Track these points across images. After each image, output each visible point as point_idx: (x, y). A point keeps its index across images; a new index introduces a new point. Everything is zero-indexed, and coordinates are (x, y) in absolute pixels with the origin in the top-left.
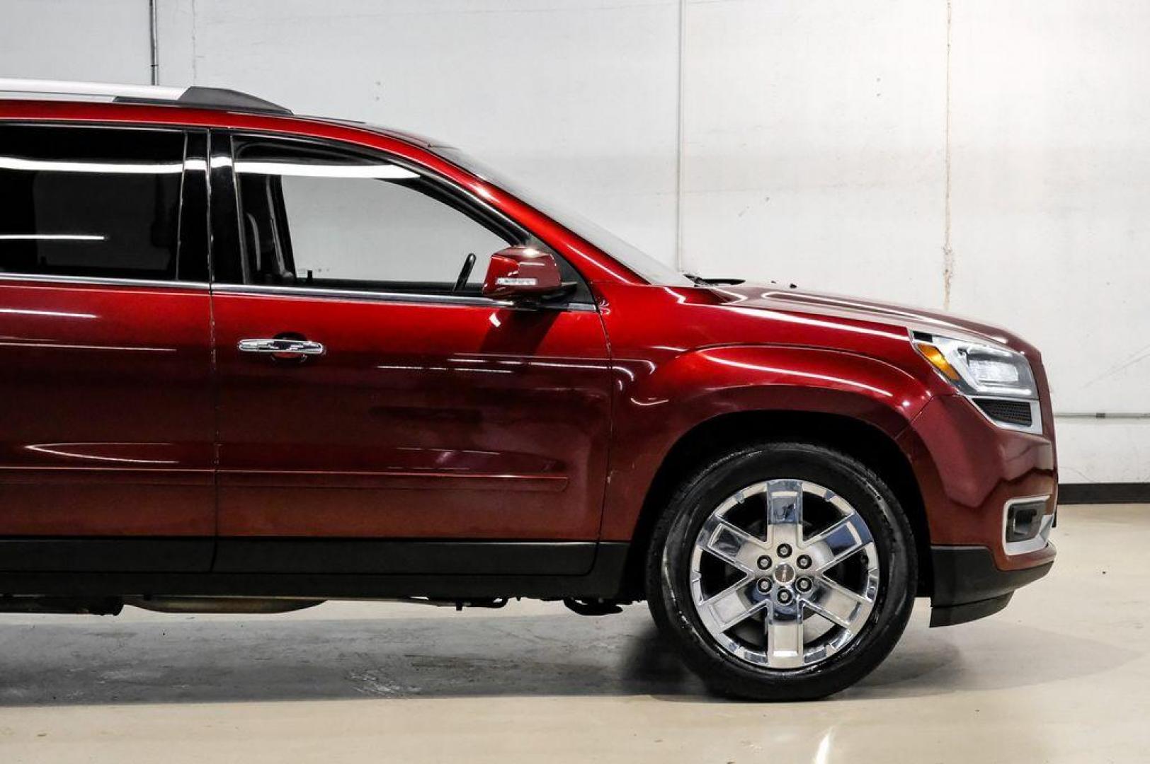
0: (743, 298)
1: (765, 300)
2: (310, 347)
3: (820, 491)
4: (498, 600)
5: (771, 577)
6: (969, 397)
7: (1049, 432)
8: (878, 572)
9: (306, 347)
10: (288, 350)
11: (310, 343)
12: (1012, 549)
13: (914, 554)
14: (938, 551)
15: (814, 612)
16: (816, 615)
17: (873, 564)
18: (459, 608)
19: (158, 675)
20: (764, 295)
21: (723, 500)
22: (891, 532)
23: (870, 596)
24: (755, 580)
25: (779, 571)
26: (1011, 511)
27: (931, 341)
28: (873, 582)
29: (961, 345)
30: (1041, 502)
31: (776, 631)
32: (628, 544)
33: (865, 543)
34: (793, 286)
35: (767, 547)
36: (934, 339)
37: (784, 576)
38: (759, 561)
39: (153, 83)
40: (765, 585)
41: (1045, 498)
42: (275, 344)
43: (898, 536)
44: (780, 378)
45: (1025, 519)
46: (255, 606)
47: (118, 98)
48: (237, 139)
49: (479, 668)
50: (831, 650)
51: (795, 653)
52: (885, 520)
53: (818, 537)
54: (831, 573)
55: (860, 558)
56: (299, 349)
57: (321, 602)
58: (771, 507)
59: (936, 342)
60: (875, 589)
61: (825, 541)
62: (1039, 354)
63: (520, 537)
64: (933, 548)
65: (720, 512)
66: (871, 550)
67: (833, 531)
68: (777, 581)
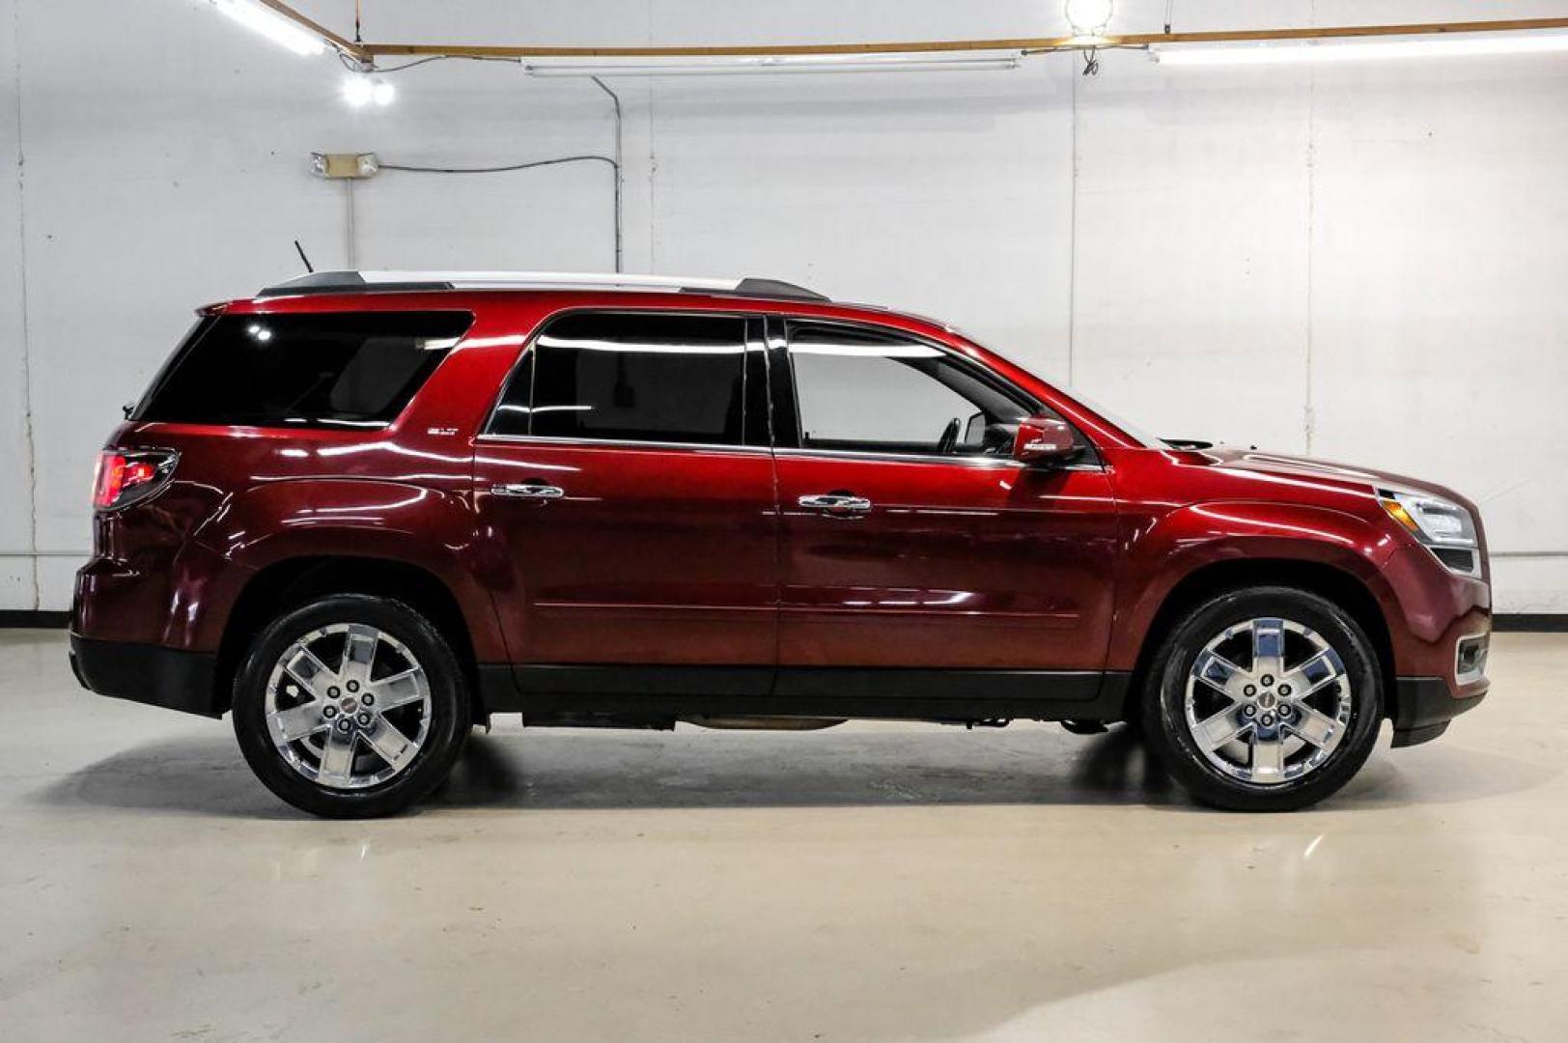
0: (1221, 461)
1: (1246, 461)
2: (855, 502)
3: (1299, 629)
4: (1002, 721)
5: (1255, 703)
6: (1428, 547)
7: (1486, 576)
8: (1350, 700)
9: (851, 503)
10: (837, 505)
11: (853, 499)
12: (1461, 680)
13: (1381, 683)
14: (1404, 682)
15: (1290, 734)
16: (1292, 736)
17: (1345, 693)
18: (969, 727)
19: (706, 782)
20: (1246, 457)
21: (1215, 635)
22: (1362, 665)
23: (1342, 719)
24: (1242, 706)
25: (1262, 698)
26: (1462, 645)
27: (1393, 498)
28: (1344, 708)
29: (1417, 500)
30: (1479, 638)
31: (1260, 749)
32: (1130, 674)
33: (1339, 674)
34: (1253, 448)
35: (1253, 676)
36: (1396, 496)
37: (1267, 702)
38: (1245, 690)
39: (618, 271)
40: (1250, 710)
41: (1482, 634)
42: (820, 500)
43: (1368, 668)
44: (1267, 530)
45: (1471, 653)
46: (792, 724)
47: (684, 289)
48: (792, 323)
49: (981, 779)
50: (1308, 767)
51: (1276, 770)
52: (1357, 654)
53: (1297, 669)
54: (1308, 700)
55: (1333, 689)
56: (845, 504)
57: (845, 720)
58: (1257, 641)
59: (1398, 499)
60: (1347, 714)
61: (1304, 672)
62: (1476, 508)
63: (1021, 667)
64: (1398, 679)
65: (1211, 646)
66: (1343, 681)
67: (1310, 664)
68: (1261, 707)
